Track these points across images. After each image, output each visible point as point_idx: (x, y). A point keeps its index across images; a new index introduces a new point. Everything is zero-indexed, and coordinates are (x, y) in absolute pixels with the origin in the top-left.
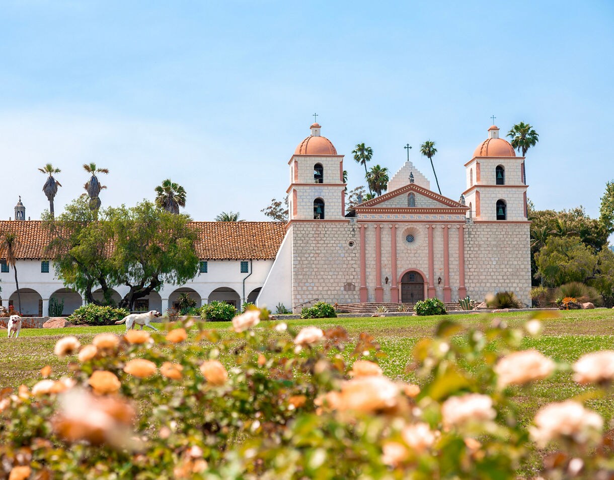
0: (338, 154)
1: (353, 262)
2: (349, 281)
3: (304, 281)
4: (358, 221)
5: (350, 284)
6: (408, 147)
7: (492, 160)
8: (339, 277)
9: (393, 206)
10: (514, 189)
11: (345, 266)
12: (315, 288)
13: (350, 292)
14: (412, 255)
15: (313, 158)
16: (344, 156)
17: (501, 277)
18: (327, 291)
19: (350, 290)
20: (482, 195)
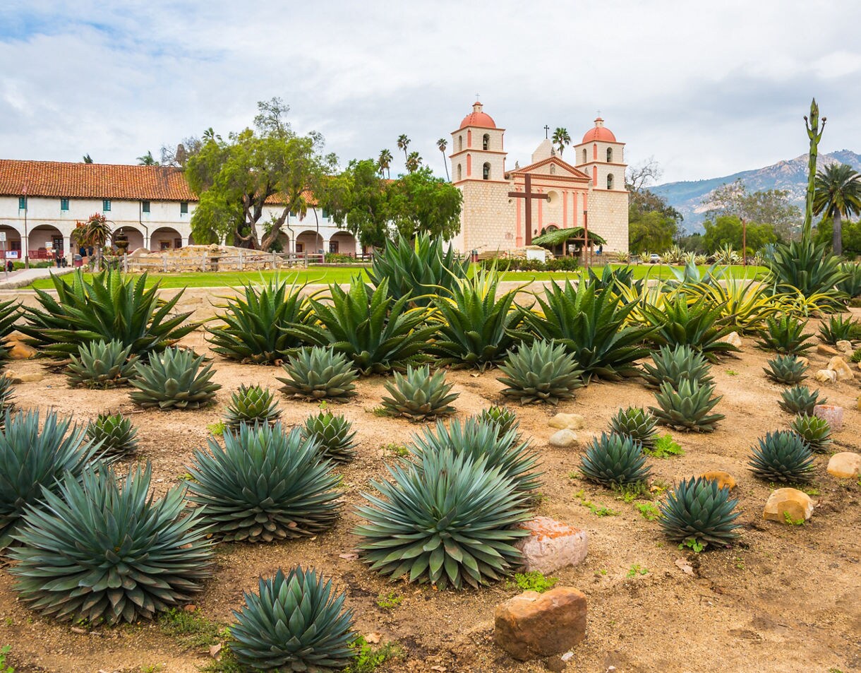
0: (497, 128)
1: (512, 216)
2: (509, 231)
3: (476, 230)
4: (515, 184)
5: (509, 234)
6: (547, 128)
7: (604, 144)
8: (502, 228)
9: (540, 173)
10: (619, 167)
11: (506, 219)
12: (484, 236)
13: (510, 241)
14: (552, 213)
15: (483, 130)
16: (504, 130)
17: (609, 233)
18: (493, 238)
19: (509, 238)
20: (598, 170)
